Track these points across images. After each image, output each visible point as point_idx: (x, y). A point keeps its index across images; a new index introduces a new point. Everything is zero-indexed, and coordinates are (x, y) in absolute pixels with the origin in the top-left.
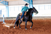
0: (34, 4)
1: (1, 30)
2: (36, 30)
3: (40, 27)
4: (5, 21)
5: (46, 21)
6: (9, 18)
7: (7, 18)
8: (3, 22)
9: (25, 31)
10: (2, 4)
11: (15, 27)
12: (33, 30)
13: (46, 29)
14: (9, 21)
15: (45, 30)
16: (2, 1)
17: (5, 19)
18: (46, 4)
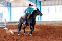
0: (42, 6)
1: (2, 37)
2: (45, 37)
3: (50, 34)
4: (7, 27)
5: (58, 26)
6: (12, 22)
7: (9, 22)
8: (4, 28)
9: (31, 39)
10: (4, 6)
11: (19, 33)
12: (41, 37)
13: (57, 36)
14: (12, 26)
15: (55, 37)
16: (3, 2)
17: (6, 24)
18: (57, 5)
